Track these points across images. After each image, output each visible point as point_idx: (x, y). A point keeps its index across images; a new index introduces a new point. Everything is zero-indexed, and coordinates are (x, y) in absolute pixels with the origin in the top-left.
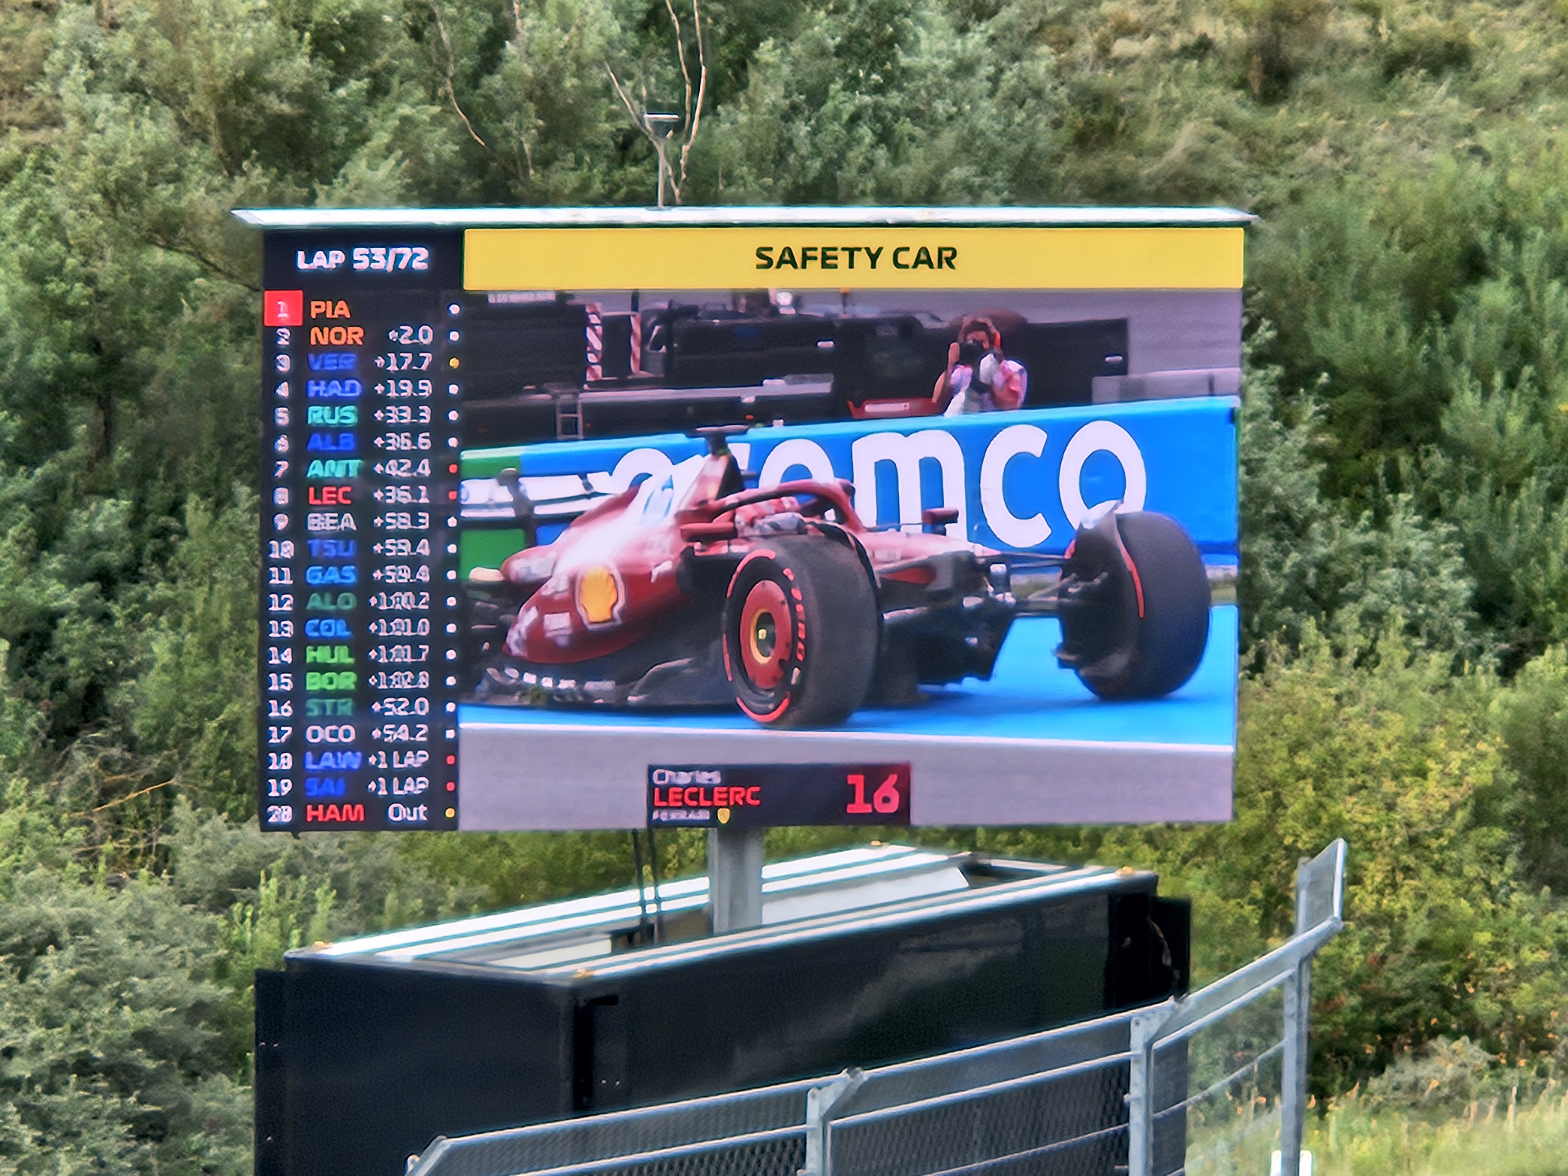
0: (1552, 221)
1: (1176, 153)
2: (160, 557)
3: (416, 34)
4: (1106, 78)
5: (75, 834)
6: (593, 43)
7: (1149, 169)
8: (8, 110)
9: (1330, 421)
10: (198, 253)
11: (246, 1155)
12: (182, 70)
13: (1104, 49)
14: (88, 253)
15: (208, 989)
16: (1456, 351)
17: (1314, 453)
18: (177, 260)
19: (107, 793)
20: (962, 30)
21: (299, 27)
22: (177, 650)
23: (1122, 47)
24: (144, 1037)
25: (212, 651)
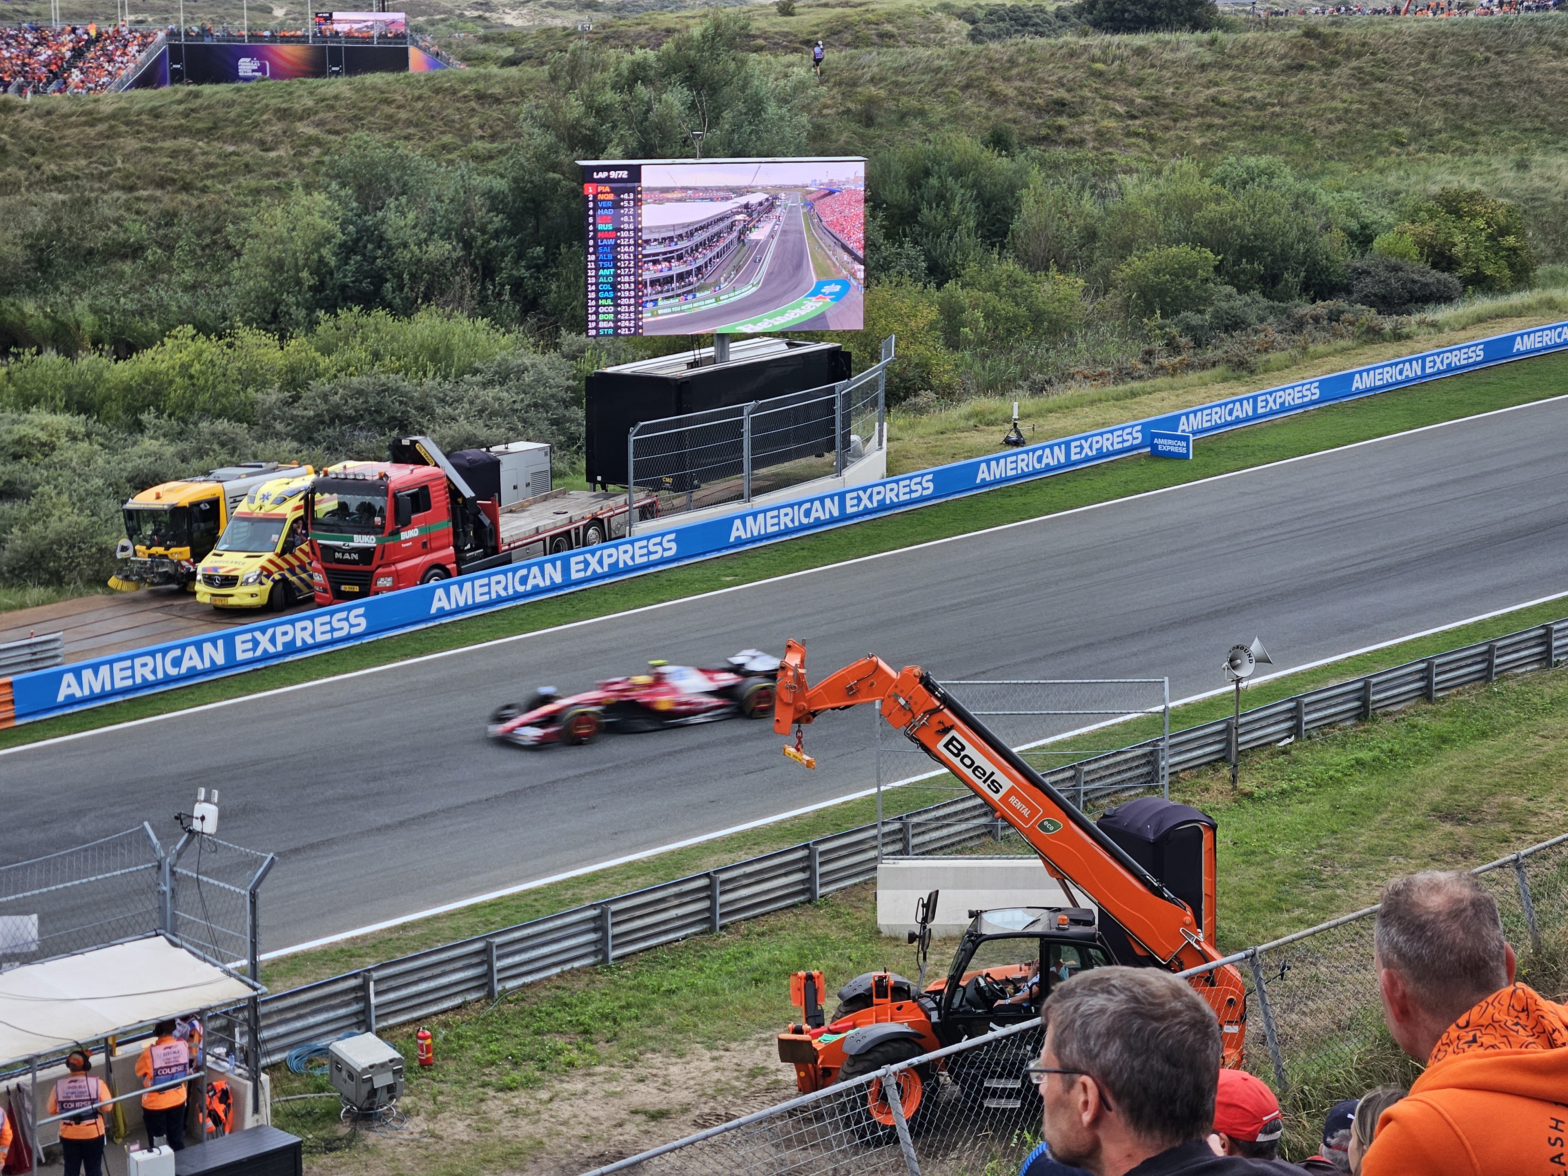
0: (950, 160)
1: (841, 142)
2: (553, 261)
3: (624, 109)
4: (821, 120)
5: (531, 340)
6: (675, 112)
7: (833, 146)
8: (506, 133)
9: (887, 218)
10: (563, 174)
11: (583, 429)
12: (557, 120)
13: (820, 112)
14: (531, 174)
15: (571, 383)
16: (922, 198)
17: (882, 227)
18: (557, 176)
19: (539, 328)
20: (781, 108)
21: (591, 107)
22: (559, 287)
23: (825, 112)
24: (553, 396)
25: (569, 287)
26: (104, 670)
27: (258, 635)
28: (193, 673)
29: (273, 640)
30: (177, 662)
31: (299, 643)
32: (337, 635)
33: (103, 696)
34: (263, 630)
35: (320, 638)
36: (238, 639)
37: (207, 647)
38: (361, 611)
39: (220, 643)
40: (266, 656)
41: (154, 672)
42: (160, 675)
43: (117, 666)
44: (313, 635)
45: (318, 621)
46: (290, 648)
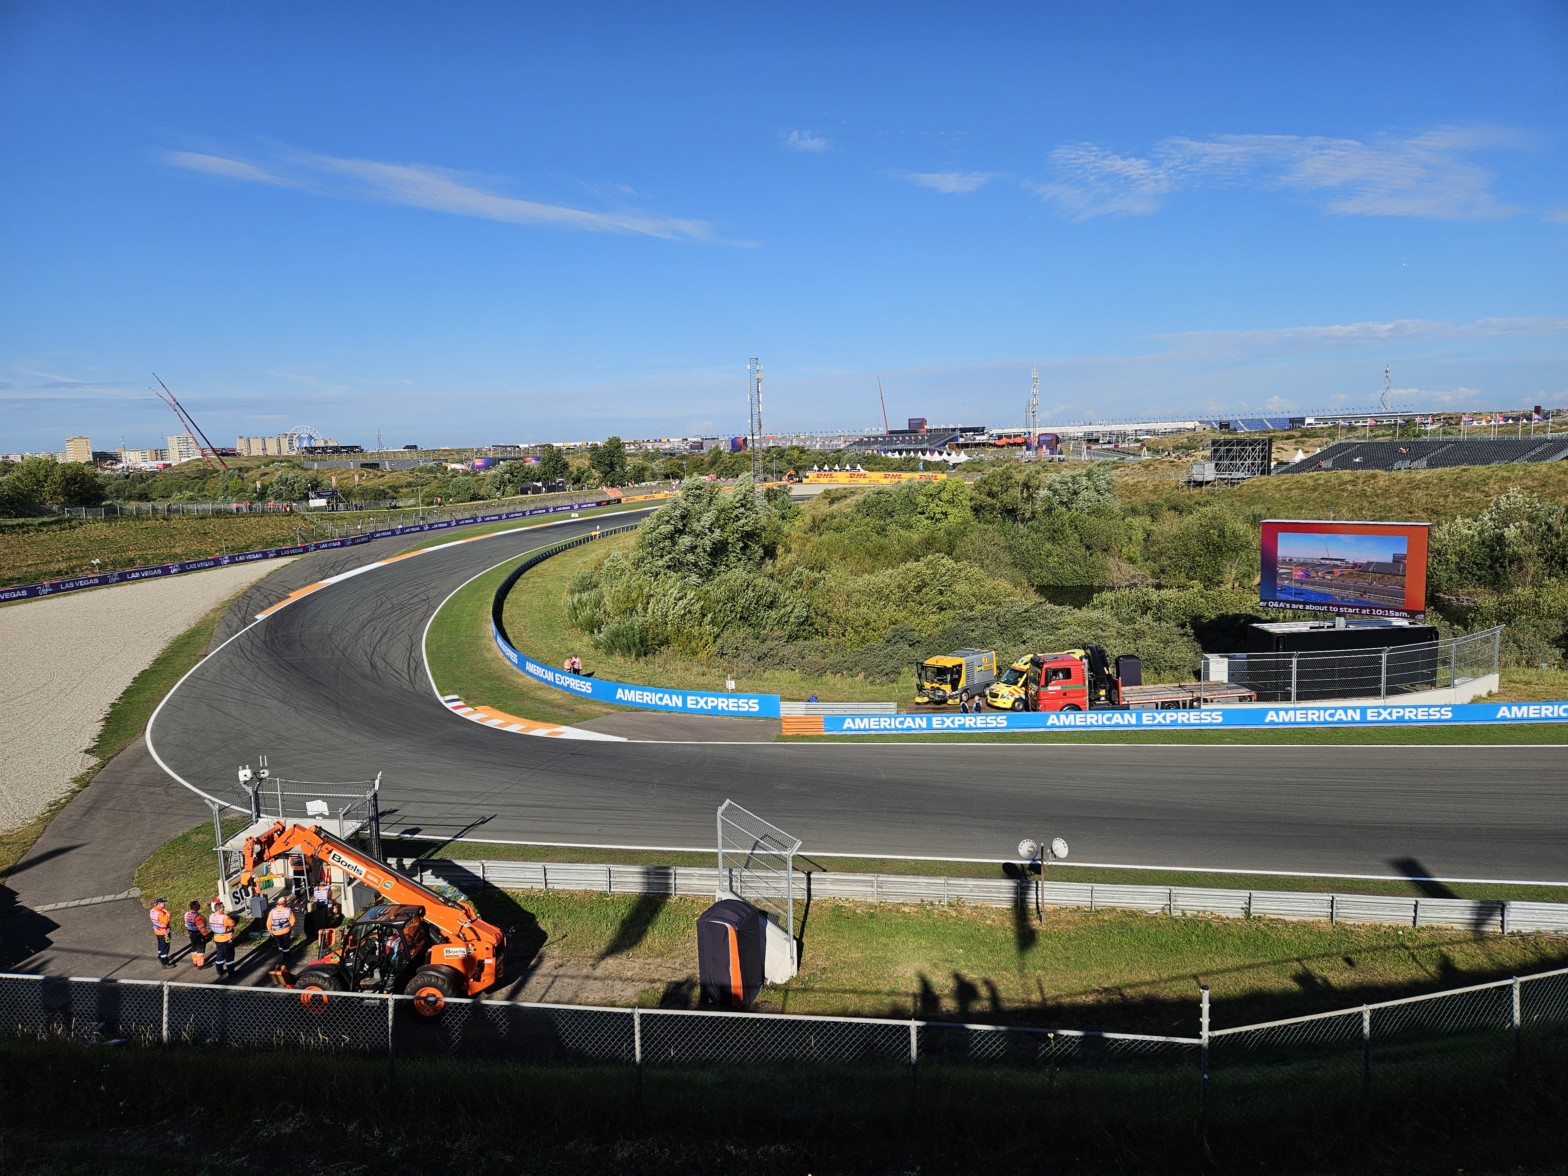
26: (866, 720)
27: (945, 719)
28: (909, 728)
29: (953, 722)
30: (901, 723)
31: (967, 726)
32: (989, 726)
33: (865, 730)
34: (948, 718)
35: (979, 725)
36: (934, 719)
37: (918, 720)
38: (1005, 717)
39: (924, 719)
40: (948, 728)
41: (890, 725)
42: (893, 727)
43: (872, 720)
44: (975, 724)
45: (978, 718)
46: (962, 727)
